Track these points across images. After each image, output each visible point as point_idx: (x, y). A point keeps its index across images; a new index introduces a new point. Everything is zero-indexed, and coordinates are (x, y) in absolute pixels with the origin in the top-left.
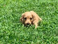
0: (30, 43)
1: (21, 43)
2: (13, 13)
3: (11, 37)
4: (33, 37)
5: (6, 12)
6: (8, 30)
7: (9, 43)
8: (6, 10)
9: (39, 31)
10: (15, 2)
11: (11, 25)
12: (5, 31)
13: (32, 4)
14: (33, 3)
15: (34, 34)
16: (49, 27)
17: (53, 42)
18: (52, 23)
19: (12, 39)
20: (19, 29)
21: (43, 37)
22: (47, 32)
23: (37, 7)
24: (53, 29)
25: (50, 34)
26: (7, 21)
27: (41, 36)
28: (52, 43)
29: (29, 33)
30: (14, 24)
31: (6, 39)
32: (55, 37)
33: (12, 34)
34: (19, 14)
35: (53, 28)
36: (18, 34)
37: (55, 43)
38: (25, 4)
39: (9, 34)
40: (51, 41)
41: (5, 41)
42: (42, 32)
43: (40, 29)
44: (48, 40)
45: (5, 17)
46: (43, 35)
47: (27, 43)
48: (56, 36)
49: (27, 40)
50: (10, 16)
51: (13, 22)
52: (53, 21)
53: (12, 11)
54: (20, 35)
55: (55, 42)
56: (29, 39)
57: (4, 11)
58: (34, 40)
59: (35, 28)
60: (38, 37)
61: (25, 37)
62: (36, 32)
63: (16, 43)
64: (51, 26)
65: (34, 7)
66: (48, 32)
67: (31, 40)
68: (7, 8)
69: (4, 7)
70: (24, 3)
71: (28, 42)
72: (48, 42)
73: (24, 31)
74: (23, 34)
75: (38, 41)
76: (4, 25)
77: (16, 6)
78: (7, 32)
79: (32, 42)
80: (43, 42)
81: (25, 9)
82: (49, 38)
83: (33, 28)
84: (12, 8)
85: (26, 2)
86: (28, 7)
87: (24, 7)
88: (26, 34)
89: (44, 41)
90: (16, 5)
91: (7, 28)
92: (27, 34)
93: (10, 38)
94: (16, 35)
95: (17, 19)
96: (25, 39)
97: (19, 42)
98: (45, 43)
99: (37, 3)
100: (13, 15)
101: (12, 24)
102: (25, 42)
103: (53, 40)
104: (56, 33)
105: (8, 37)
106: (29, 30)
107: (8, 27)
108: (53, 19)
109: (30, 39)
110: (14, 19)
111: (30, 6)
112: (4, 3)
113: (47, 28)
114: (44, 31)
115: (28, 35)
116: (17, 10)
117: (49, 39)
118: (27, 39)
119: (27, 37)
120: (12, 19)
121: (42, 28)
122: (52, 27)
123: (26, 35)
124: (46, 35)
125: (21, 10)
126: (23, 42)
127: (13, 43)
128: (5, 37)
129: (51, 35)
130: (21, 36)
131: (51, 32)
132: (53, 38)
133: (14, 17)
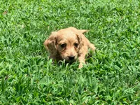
0: (66, 104)
1: (43, 103)
2: (27, 32)
3: (21, 88)
4: (74, 89)
5: (10, 29)
6: (13, 73)
7: (14, 104)
8: (9, 25)
10: (32, 6)
11: (21, 61)
12: (5, 75)
13: (72, 11)
14: (74, 9)
15: (77, 81)
16: (111, 65)
17: (121, 100)
18: (120, 56)
19: (24, 93)
20: (41, 71)
21: (98, 89)
22: (106, 77)
23: (83, 18)
24: (121, 70)
25: (115, 81)
26: (11, 51)
27: (93, 87)
28: (118, 103)
29: (65, 79)
30: (28, 58)
31: (7, 94)
32: (126, 89)
33: (23, 81)
34: (41, 34)
35: (121, 67)
36: (38, 81)
38: (56, 9)
39: (15, 81)
40: (117, 99)
41: (7, 98)
42: (94, 78)
43: (91, 70)
44: (108, 97)
45: (6, 41)
46: (98, 86)
47: (58, 104)
48: (130, 86)
49: (59, 96)
50: (19, 39)
51: (26, 53)
52: (122, 51)
53: (23, 26)
54: (41, 83)
55: (125, 102)
56: (63, 95)
57: (3, 26)
58: (77, 96)
59: (78, 67)
60: (85, 89)
61: (55, 90)
62: (81, 77)
63: (31, 104)
64: (117, 62)
65: (78, 18)
66: (110, 78)
67: (69, 97)
68: (12, 19)
69: (5, 16)
70: (53, 8)
72: (109, 102)
73: (52, 76)
74: (49, 82)
75: (86, 100)
76: (5, 60)
77: (32, 14)
78: (10, 76)
79: (72, 101)
80: (96, 102)
81: (55, 22)
82: (113, 91)
83: (73, 67)
84: (23, 19)
85: (58, 5)
86: (62, 18)
87: (52, 17)
88: (57, 83)
89: (99, 99)
90: (35, 13)
91: (10, 66)
92: (59, 82)
93: (17, 90)
94: (32, 84)
95: (35, 46)
97: (39, 102)
98: (103, 104)
99: (84, 7)
100: (25, 36)
101: (24, 59)
102: (54, 100)
103: (121, 97)
104: (128, 80)
105: (13, 89)
106: (65, 72)
107: (14, 66)
108: (122, 46)
109: (67, 94)
110: (27, 46)
111: (68, 14)
112: (4, 8)
113: (107, 69)
114: (101, 76)
115: (61, 83)
116: (35, 24)
117: (111, 95)
118: (60, 93)
119: (60, 89)
120: (23, 45)
121: (95, 69)
122: (119, 66)
123: (57, 85)
124: (106, 85)
125: (47, 24)
126: (50, 101)
127: (26, 103)
128: (7, 90)
129: (116, 86)
130: (45, 86)
131: (118, 76)
132: (122, 92)
133: (28, 41)
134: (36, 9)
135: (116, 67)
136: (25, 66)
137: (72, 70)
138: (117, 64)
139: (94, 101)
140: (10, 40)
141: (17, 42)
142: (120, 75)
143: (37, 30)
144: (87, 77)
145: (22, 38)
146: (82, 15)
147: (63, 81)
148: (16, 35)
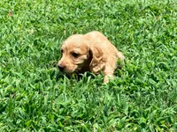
0: (89, 128)
1: (60, 128)
2: (37, 38)
3: (32, 109)
4: (99, 110)
5: (16, 35)
6: (22, 90)
7: (24, 129)
8: (15, 29)
9: (115, 92)
10: (44, 5)
11: (31, 75)
12: (12, 93)
13: (94, 10)
14: (97, 8)
15: (102, 99)
16: (145, 78)
17: (159, 123)
18: (156, 67)
19: (35, 115)
20: (56, 87)
21: (129, 110)
22: (139, 94)
23: (108, 20)
24: (157, 85)
25: (151, 99)
26: (18, 62)
27: (122, 107)
28: (155, 127)
29: (87, 96)
30: (40, 71)
31: (15, 117)
32: (164, 108)
33: (34, 100)
34: (55, 40)
35: (157, 82)
36: (52, 99)
37: (165, 129)
38: (74, 9)
40: (152, 121)
41: (14, 123)
42: (124, 95)
43: (119, 85)
44: (142, 120)
45: (11, 50)
46: (128, 105)
47: (79, 128)
48: (169, 105)
49: (79, 119)
50: (28, 47)
51: (37, 65)
52: (159, 61)
53: (32, 31)
55: (164, 125)
57: (8, 31)
58: (102, 118)
59: (103, 81)
60: (112, 110)
61: (75, 111)
62: (107, 94)
63: (45, 129)
64: (152, 75)
65: (102, 20)
66: (144, 95)
67: (92, 120)
68: (19, 22)
69: (10, 18)
70: (70, 7)
71: (83, 124)
72: (143, 125)
73: (70, 93)
74: (67, 102)
75: (114, 123)
76: (11, 74)
77: (44, 15)
78: (18, 94)
79: (96, 125)
80: (127, 126)
81: (73, 25)
82: (148, 112)
83: (96, 82)
84: (32, 22)
85: (76, 3)
86: (81, 19)
87: (69, 19)
88: (77, 102)
89: (130, 122)
90: (47, 14)
91: (18, 82)
92: (79, 101)
93: (27, 112)
94: (46, 104)
95: (49, 56)
96: (73, 115)
97: (54, 127)
98: (135, 129)
99: (109, 6)
100: (36, 44)
101: (35, 72)
102: (74, 124)
103: (158, 119)
104: (167, 97)
105: (22, 111)
106: (86, 88)
107: (22, 81)
108: (158, 54)
109: (90, 117)
110: (39, 55)
111: (89, 15)
112: (9, 8)
113: (139, 84)
114: (132, 93)
115: (82, 103)
116: (47, 28)
118: (81, 115)
119: (81, 110)
120: (33, 54)
121: (124, 83)
122: (155, 79)
123: (78, 105)
124: (139, 105)
125: (62, 27)
126: (68, 125)
127: (38, 128)
129: (152, 105)
130: (62, 106)
131: (153, 93)
132: (159, 113)
133: (40, 50)
134: (48, 9)
135: (151, 81)
136: (37, 81)
137: (95, 85)
138: (152, 77)
139: (123, 124)
140: (16, 48)
141: (26, 51)
142: (156, 91)
143: (50, 36)
144: (115, 94)
145: (31, 46)
146: (107, 15)
147: (84, 99)
148: (25, 42)
